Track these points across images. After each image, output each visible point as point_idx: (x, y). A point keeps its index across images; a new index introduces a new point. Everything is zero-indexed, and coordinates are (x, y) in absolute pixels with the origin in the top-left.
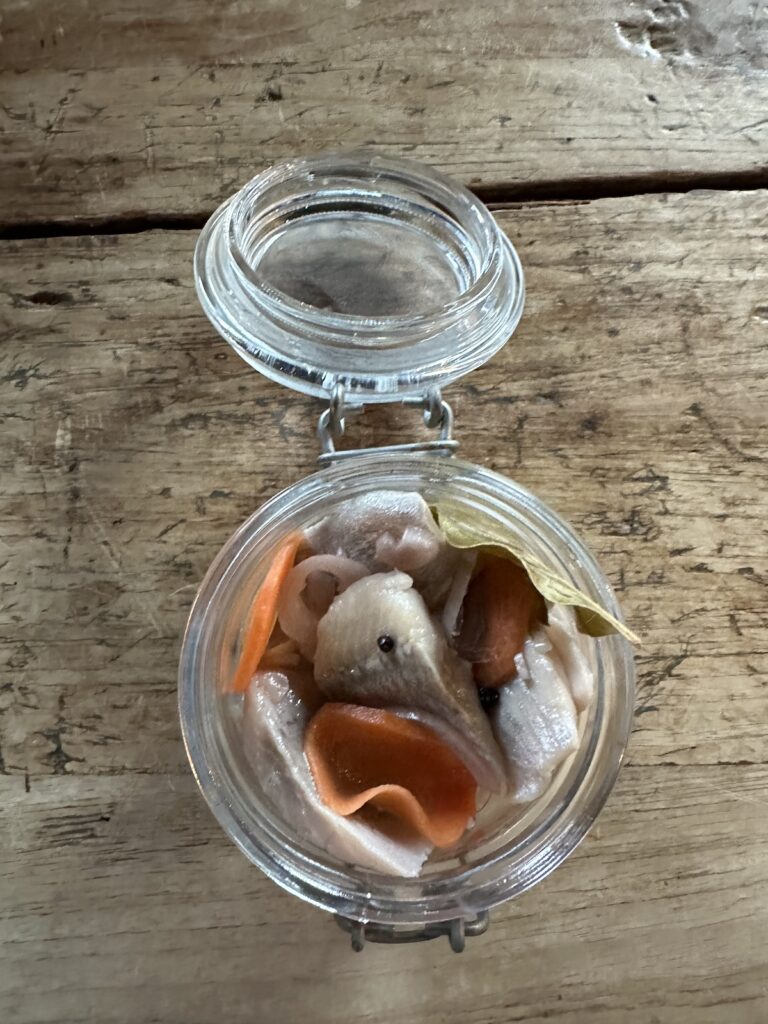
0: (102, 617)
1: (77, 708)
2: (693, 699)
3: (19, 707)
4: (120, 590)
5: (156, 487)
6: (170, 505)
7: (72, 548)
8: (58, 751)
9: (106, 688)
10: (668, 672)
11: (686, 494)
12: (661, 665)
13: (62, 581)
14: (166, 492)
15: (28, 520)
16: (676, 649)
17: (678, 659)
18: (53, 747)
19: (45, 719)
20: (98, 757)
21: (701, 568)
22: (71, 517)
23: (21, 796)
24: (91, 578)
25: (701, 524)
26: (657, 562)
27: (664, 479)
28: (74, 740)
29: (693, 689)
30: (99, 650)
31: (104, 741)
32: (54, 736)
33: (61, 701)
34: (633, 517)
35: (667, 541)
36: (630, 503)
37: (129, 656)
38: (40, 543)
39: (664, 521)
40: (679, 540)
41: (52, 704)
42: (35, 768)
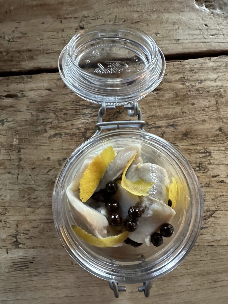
0: (29, 199)
1: (22, 228)
2: (219, 225)
3: (4, 227)
4: (35, 190)
5: (46, 157)
6: (50, 163)
7: (19, 177)
8: (17, 241)
9: (31, 221)
10: (211, 216)
11: (217, 157)
12: (209, 213)
13: (17, 187)
14: (48, 159)
15: (5, 168)
16: (214, 208)
17: (214, 212)
18: (15, 240)
19: (13, 231)
20: (29, 243)
21: (222, 182)
22: (19, 166)
23: (5, 255)
24: (26, 186)
25: (222, 167)
26: (207, 180)
27: (210, 153)
28: (21, 238)
29: (219, 221)
30: (28, 209)
31: (31, 238)
32: (15, 236)
33: (17, 226)
34: (200, 165)
35: (210, 173)
36: (199, 161)
37: (38, 211)
38: (10, 175)
39: (210, 166)
40: (215, 172)
41: (14, 226)
42: (9, 246)
